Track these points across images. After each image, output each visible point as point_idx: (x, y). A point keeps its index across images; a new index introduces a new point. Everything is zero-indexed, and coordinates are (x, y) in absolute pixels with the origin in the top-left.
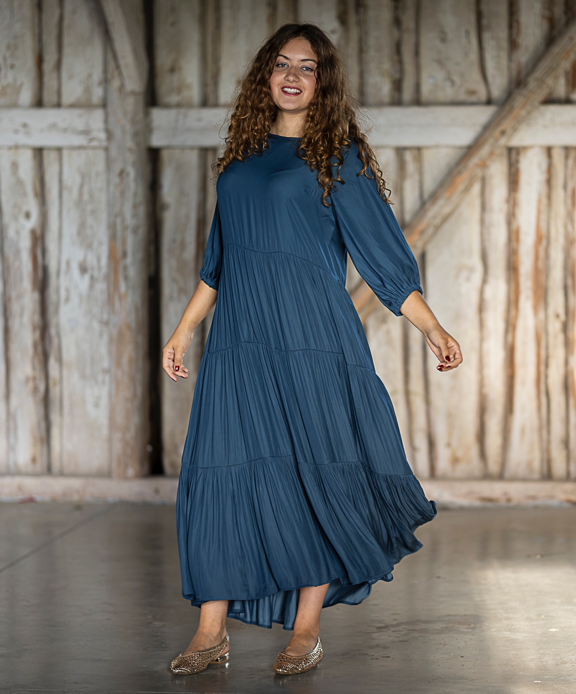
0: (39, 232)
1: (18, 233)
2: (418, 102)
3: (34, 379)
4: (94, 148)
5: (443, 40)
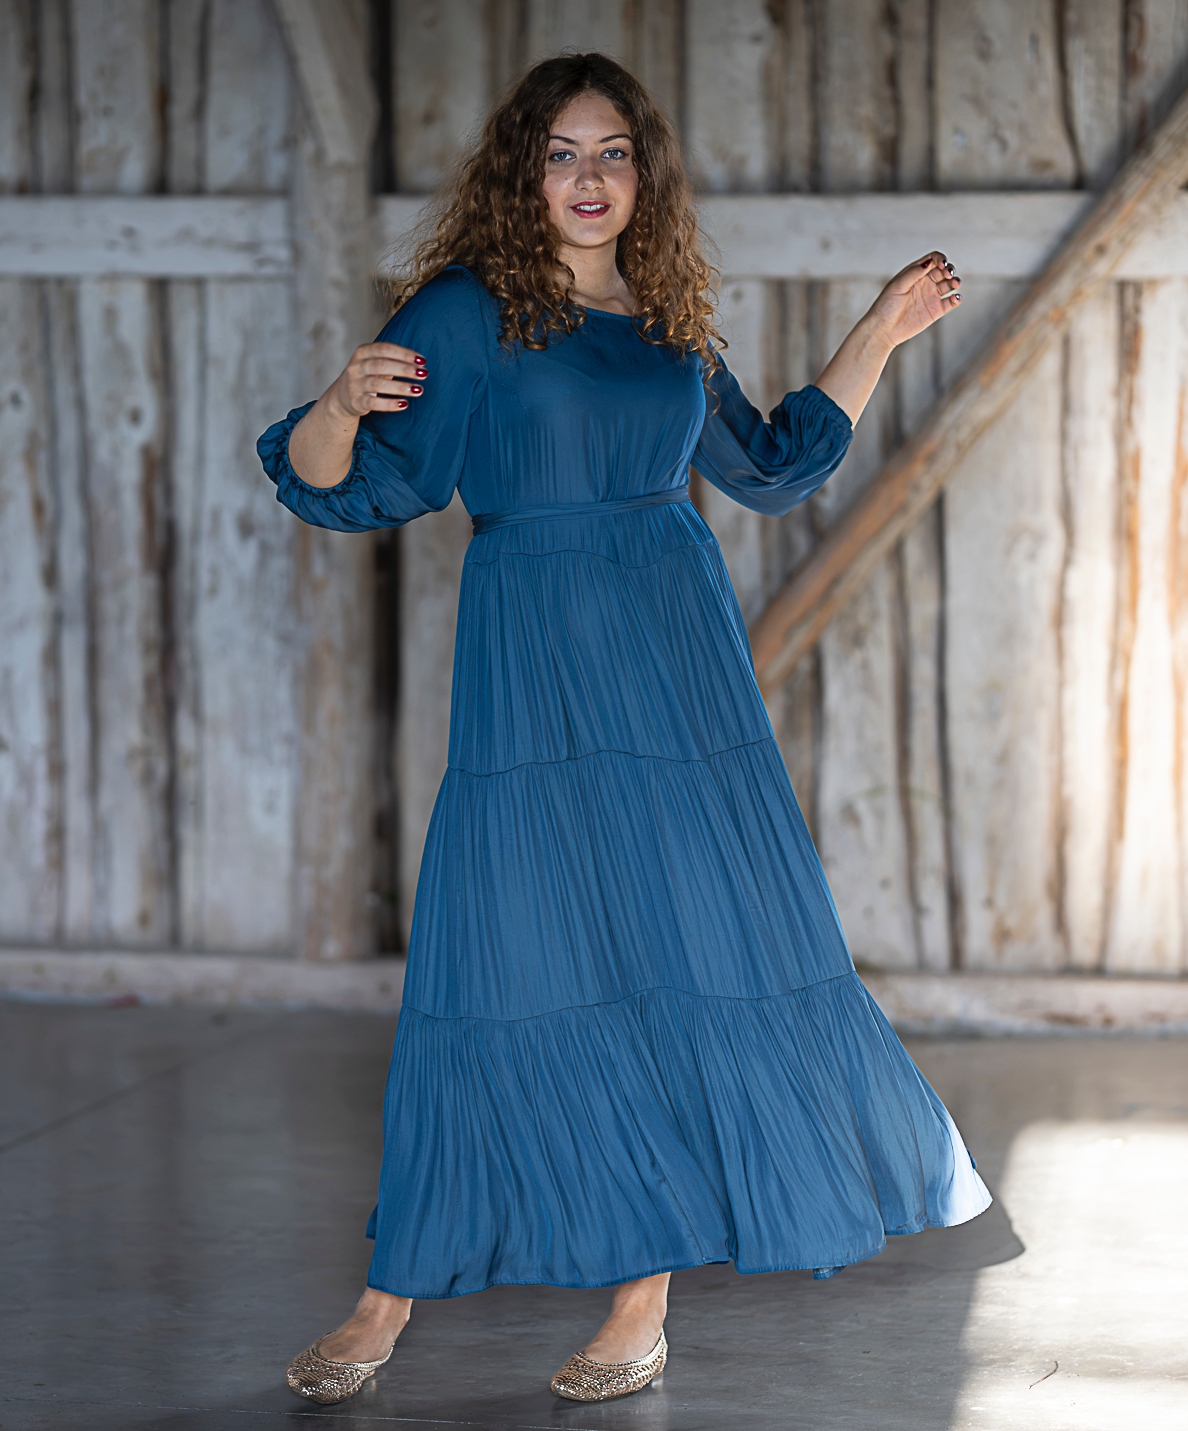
0: (158, 451)
1: (116, 452)
2: (931, 184)
3: (146, 752)
4: (269, 279)
5: (984, 54)
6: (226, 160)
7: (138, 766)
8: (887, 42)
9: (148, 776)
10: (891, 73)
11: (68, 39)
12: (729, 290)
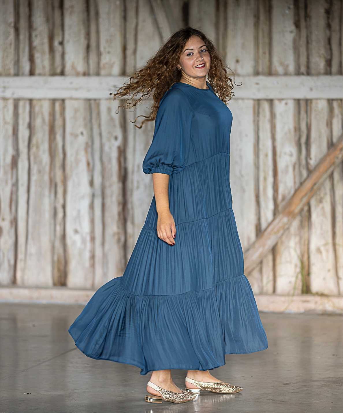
0: (122, 148)
1: (110, 148)
2: (341, 72)
3: (118, 234)
7: (116, 237)
8: (328, 32)
9: (119, 240)
10: (329, 41)
11: (98, 32)
12: (284, 102)
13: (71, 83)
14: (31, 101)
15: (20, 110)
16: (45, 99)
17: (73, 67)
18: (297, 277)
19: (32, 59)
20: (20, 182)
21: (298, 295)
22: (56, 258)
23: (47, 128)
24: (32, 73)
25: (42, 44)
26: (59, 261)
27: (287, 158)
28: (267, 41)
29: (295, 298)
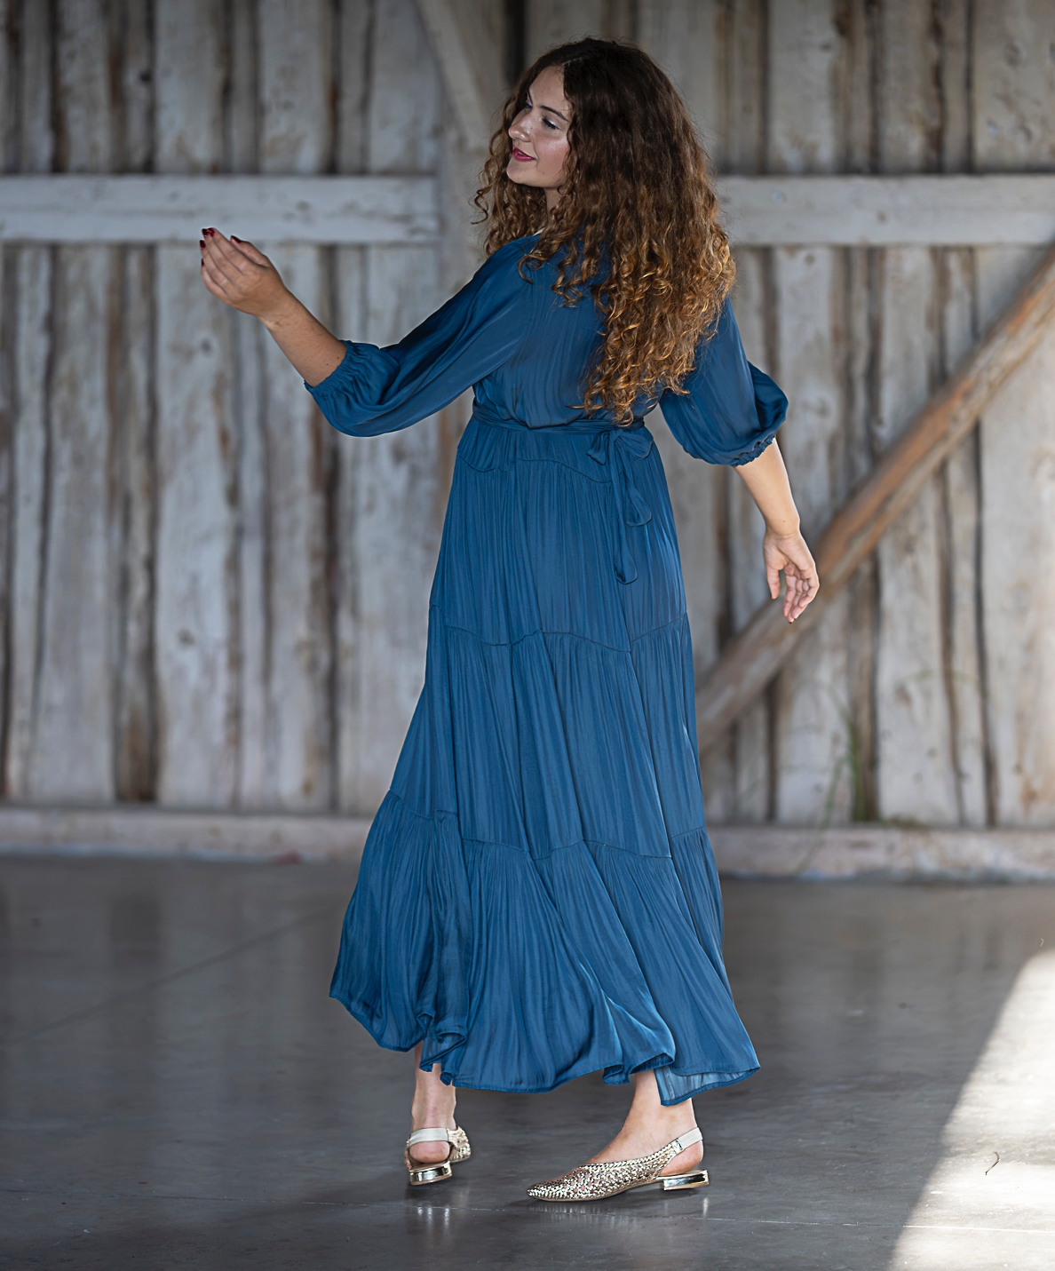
1: (289, 392)
2: (970, 167)
3: (311, 645)
4: (420, 246)
5: (1013, 61)
6: (386, 146)
7: (304, 657)
8: (933, 49)
9: (313, 665)
10: (937, 76)
11: (255, 46)
12: (802, 255)
13: (174, 196)
14: (54, 249)
15: (24, 277)
16: (95, 244)
17: (181, 149)
18: (837, 772)
19: (57, 124)
20: (22, 492)
21: (841, 826)
22: (125, 717)
23: (101, 331)
24: (58, 167)
25: (89, 79)
26: (134, 726)
27: (812, 420)
28: (754, 72)
29: (831, 836)
